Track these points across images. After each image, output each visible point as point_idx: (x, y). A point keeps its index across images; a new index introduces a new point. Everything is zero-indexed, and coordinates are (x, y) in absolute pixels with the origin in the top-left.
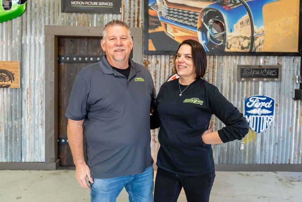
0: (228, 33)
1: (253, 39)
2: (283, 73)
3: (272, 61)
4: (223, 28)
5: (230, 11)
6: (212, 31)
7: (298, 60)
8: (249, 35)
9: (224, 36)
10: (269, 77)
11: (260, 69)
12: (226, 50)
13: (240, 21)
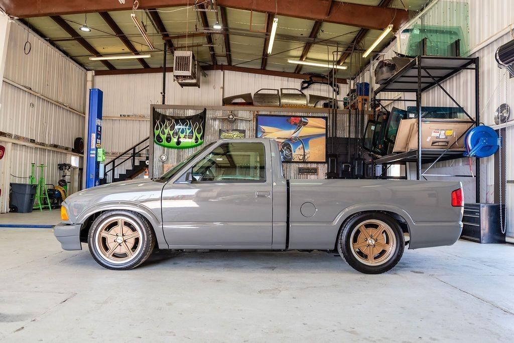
0: (293, 153)
1: (304, 155)
2: (319, 171)
3: (314, 166)
4: (291, 151)
5: (294, 143)
6: (286, 152)
7: (326, 165)
8: (303, 154)
9: (291, 154)
10: (312, 172)
11: (308, 169)
12: (292, 160)
13: (299, 147)
